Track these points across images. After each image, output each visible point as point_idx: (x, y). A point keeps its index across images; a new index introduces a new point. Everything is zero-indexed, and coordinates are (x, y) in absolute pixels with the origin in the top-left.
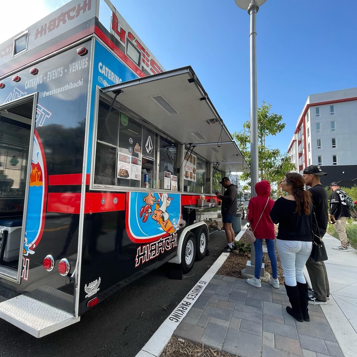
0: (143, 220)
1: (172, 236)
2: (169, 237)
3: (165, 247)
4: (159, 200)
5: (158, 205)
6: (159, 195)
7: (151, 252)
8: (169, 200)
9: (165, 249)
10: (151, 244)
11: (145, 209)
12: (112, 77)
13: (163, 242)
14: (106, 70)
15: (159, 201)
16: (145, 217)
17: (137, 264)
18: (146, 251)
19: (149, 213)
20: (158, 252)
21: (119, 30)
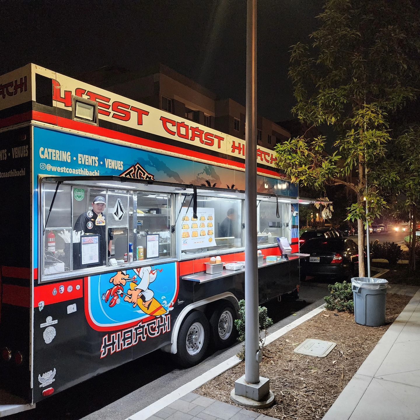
0: (110, 304)
1: (160, 319)
2: (155, 320)
3: (147, 333)
4: (136, 276)
5: (135, 283)
7: (124, 340)
8: (153, 274)
9: (148, 336)
10: (123, 332)
11: (113, 291)
12: (57, 156)
13: (144, 328)
14: (48, 153)
15: (135, 278)
16: (113, 301)
17: (103, 355)
18: (116, 339)
19: (119, 295)
20: (135, 340)
21: (63, 95)
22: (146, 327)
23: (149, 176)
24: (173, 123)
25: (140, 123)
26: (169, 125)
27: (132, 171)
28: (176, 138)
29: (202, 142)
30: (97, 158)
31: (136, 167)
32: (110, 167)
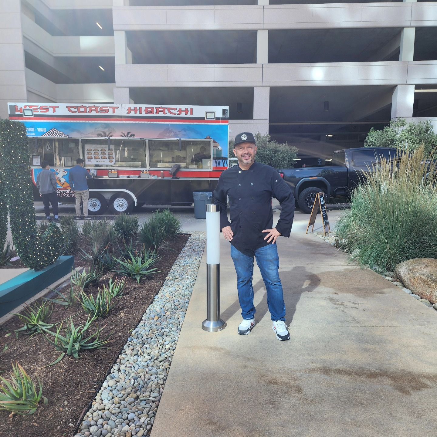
2: (67, 191)
4: (55, 172)
6: (55, 170)
8: (65, 172)
9: (63, 195)
21: (19, 109)
22: (62, 192)
23: (61, 133)
24: (75, 107)
25: (54, 111)
26: (72, 109)
27: (51, 131)
28: (78, 114)
29: (97, 112)
30: (34, 128)
31: (53, 129)
32: (40, 131)
